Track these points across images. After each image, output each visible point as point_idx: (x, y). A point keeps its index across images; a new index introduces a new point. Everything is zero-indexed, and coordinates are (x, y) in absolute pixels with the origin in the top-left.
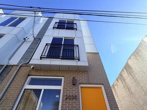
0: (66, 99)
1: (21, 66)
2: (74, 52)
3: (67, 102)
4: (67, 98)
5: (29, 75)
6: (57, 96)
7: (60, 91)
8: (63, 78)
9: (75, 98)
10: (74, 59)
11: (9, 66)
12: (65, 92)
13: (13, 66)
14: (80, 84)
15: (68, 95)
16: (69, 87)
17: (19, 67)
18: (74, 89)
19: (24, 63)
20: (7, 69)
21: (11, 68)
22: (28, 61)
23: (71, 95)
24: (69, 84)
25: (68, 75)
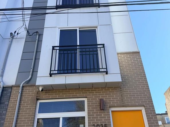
1: (23, 87)
2: (97, 54)
5: (38, 99)
7: (84, 118)
11: (6, 88)
12: (92, 120)
13: (11, 87)
14: (110, 107)
15: (96, 124)
16: (95, 113)
17: (21, 88)
18: (103, 116)
19: (25, 81)
20: (5, 92)
21: (10, 90)
22: (30, 76)
23: (99, 124)
24: (95, 108)
25: (92, 95)
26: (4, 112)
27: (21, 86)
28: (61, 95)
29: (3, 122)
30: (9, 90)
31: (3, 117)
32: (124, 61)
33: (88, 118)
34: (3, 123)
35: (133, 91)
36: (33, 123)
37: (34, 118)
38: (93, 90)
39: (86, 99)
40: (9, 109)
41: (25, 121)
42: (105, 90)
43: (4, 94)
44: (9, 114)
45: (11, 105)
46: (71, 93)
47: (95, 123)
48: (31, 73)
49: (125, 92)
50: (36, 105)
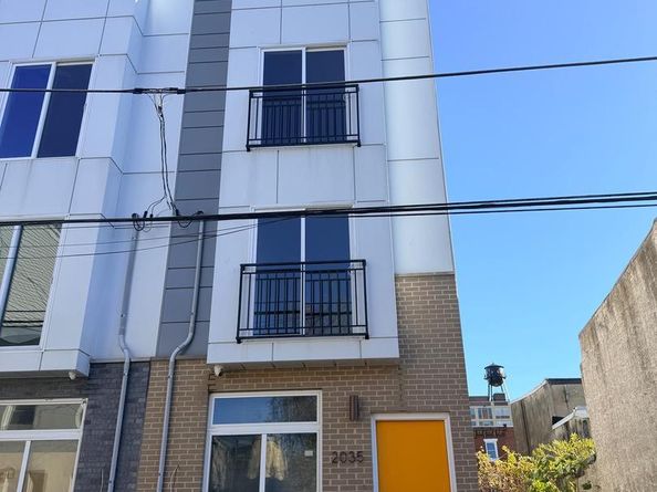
0: (334, 462)
1: (176, 361)
3: (338, 471)
4: (337, 459)
5: (210, 392)
6: (309, 453)
7: (313, 436)
8: (319, 394)
9: (360, 457)
10: (350, 334)
11: (137, 365)
12: (330, 442)
13: (149, 363)
14: (372, 413)
15: (339, 452)
16: (339, 426)
17: (171, 365)
18: (355, 432)
19: (181, 346)
20: (136, 374)
21: (146, 369)
22: (190, 335)
23: (346, 450)
24: (339, 415)
25: (334, 384)
26: (138, 421)
27: (172, 359)
28: (263, 383)
29: (138, 442)
30: (144, 369)
31: (138, 431)
32: (413, 298)
33: (324, 437)
34: (139, 446)
35: (427, 377)
36: (204, 446)
37: (205, 436)
38: (336, 373)
39: (321, 392)
40: (149, 415)
41: (186, 441)
42: (364, 373)
43: (133, 380)
44: (149, 426)
45: (152, 405)
46: (285, 380)
47: (339, 448)
48: (191, 324)
49: (408, 377)
50: (208, 404)
